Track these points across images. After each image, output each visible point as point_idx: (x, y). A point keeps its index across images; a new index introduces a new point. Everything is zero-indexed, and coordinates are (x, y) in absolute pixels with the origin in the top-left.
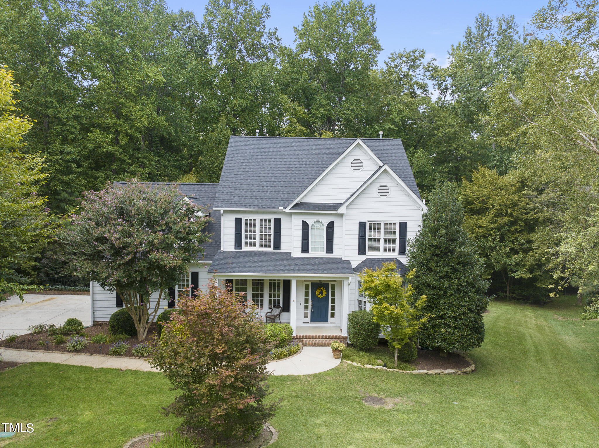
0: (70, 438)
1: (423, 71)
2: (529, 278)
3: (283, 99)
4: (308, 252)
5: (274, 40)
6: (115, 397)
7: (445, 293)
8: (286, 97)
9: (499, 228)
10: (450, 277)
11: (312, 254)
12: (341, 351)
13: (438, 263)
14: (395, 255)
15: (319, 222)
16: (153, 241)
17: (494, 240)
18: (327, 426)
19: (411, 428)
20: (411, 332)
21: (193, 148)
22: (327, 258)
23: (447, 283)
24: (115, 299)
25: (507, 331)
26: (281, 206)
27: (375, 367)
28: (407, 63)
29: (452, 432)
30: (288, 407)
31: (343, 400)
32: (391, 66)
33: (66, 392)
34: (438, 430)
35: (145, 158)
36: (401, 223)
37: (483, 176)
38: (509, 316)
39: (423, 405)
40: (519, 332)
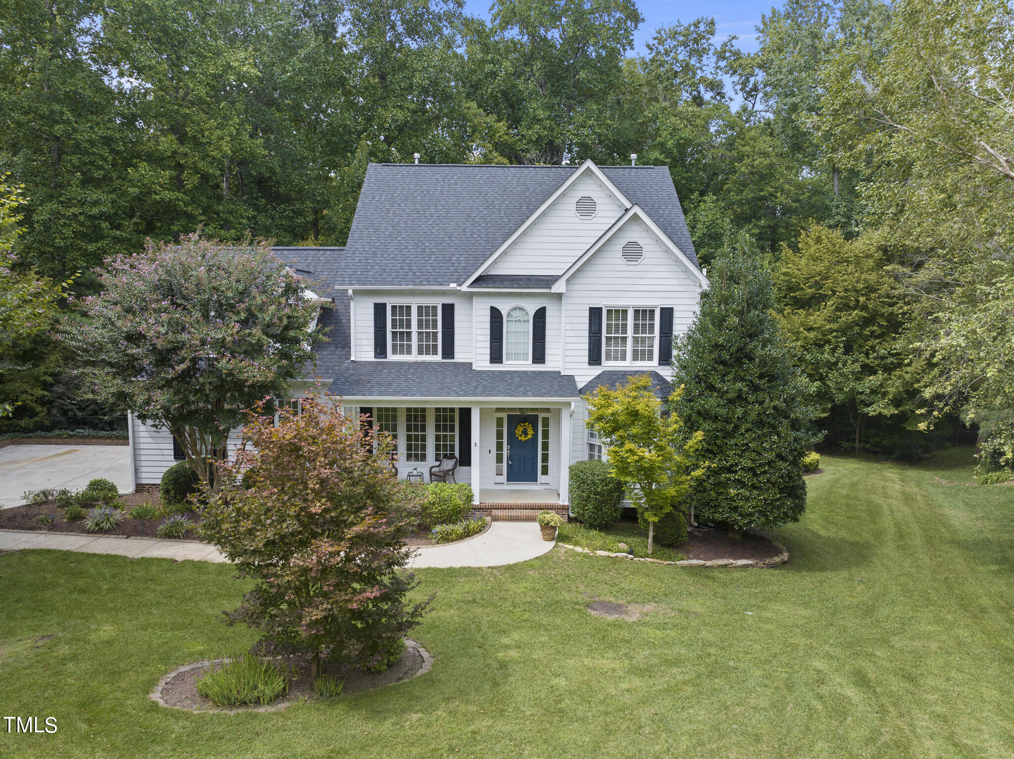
0: (71, 666)
1: (714, 59)
2: (893, 415)
3: (469, 108)
4: (501, 362)
5: (451, 5)
6: (158, 603)
7: (737, 427)
8: (474, 105)
9: (843, 331)
10: (746, 399)
11: (509, 365)
12: (554, 528)
13: (724, 375)
14: (653, 364)
15: (521, 309)
16: (224, 339)
17: (834, 350)
18: (520, 647)
19: (666, 651)
20: (674, 494)
21: (314, 195)
22: (533, 372)
23: (740, 411)
24: (172, 446)
25: (851, 502)
26: (454, 282)
27: (614, 555)
28: (685, 44)
29: (738, 657)
30: (456, 618)
31: (553, 607)
32: (658, 53)
33: (75, 596)
34: (714, 655)
35: (231, 212)
36: (663, 310)
37: (818, 240)
38: (856, 479)
39: (692, 617)
40: (872, 503)
